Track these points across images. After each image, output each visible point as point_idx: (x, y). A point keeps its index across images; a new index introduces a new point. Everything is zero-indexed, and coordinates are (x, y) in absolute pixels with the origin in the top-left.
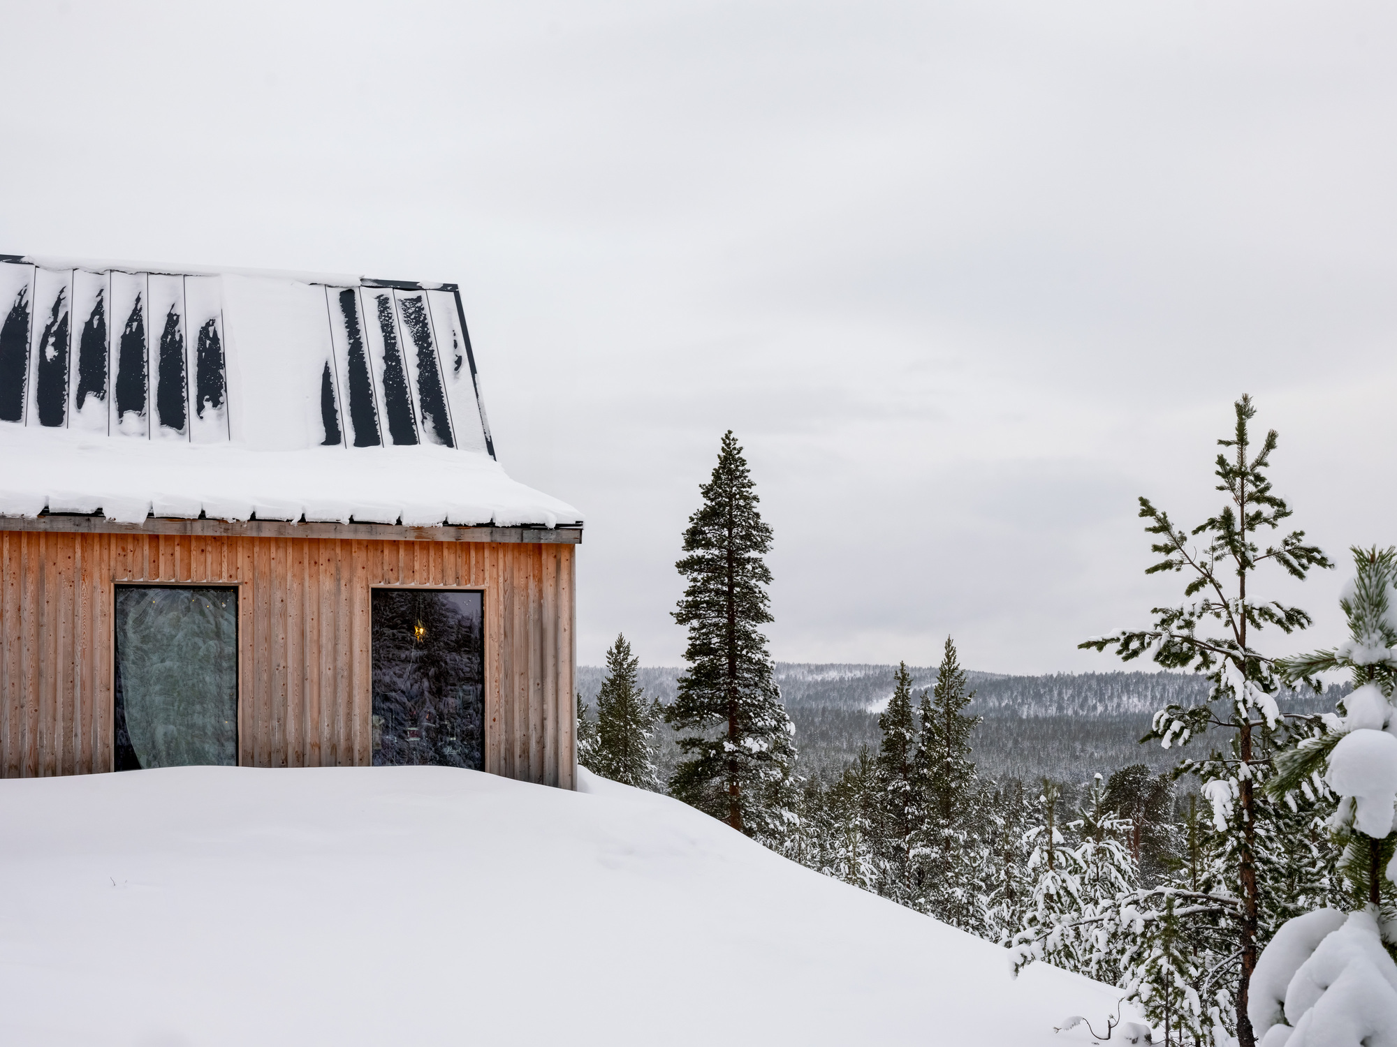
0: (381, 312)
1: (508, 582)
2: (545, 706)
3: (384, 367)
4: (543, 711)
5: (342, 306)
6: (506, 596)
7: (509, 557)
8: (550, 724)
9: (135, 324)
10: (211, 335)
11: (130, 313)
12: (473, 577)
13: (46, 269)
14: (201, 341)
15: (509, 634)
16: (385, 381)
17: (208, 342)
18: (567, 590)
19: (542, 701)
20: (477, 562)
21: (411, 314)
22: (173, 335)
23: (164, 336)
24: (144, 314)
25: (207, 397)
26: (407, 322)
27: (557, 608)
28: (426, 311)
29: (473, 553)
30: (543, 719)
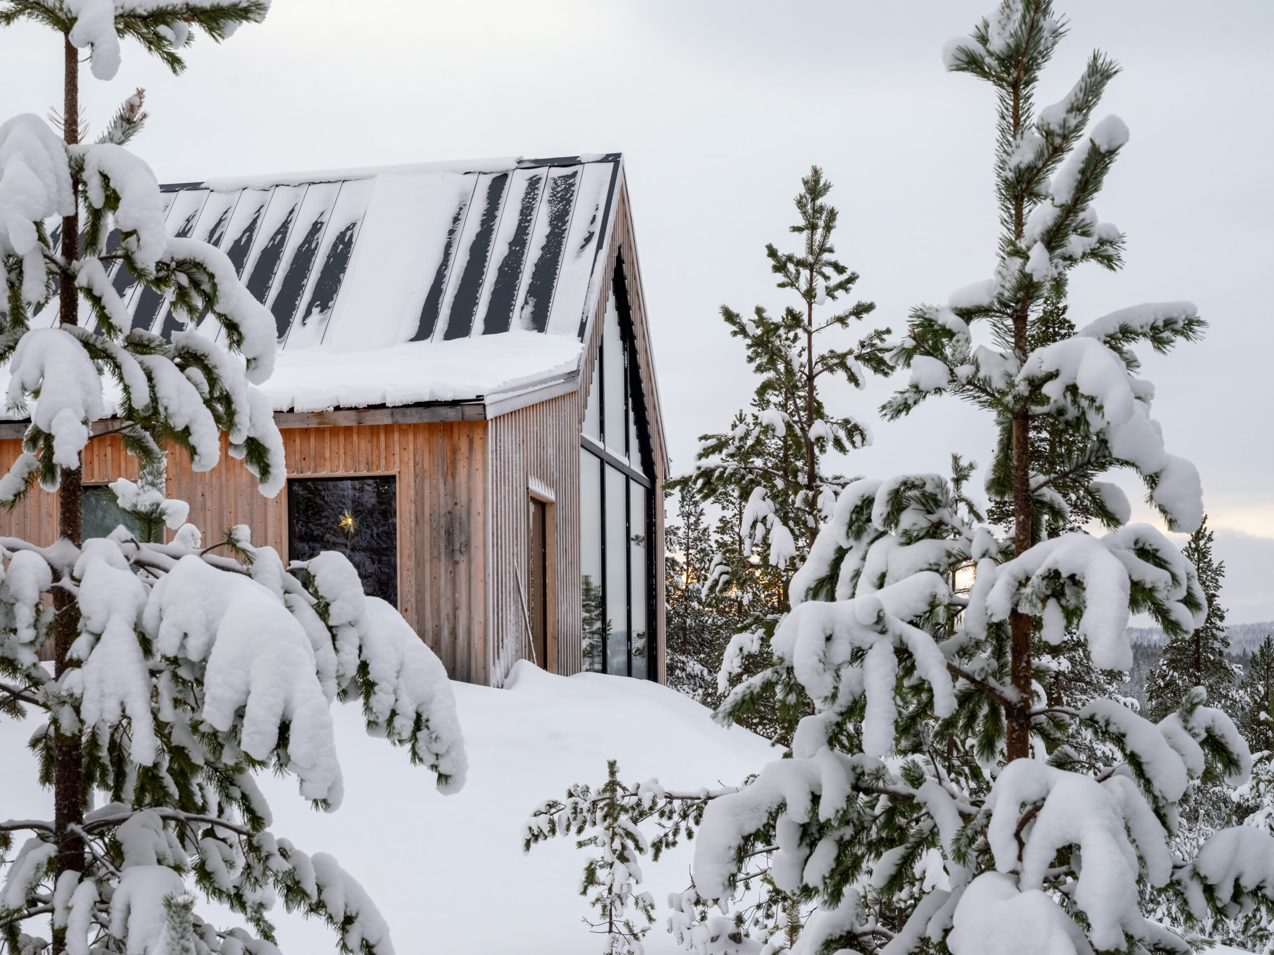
0: (527, 194)
1: (420, 465)
2: (457, 595)
3: (506, 253)
4: (454, 600)
5: (489, 193)
6: (418, 481)
7: (421, 439)
8: (462, 615)
9: (279, 237)
10: (346, 239)
11: (279, 225)
12: (383, 462)
13: (219, 192)
14: (335, 246)
15: (420, 519)
16: (501, 270)
17: (341, 246)
18: (481, 471)
19: (454, 590)
20: (387, 447)
21: (558, 193)
22: (310, 244)
23: (302, 246)
24: (291, 226)
25: (318, 303)
26: (550, 202)
27: (469, 490)
28: (575, 188)
29: (382, 437)
30: (455, 609)
